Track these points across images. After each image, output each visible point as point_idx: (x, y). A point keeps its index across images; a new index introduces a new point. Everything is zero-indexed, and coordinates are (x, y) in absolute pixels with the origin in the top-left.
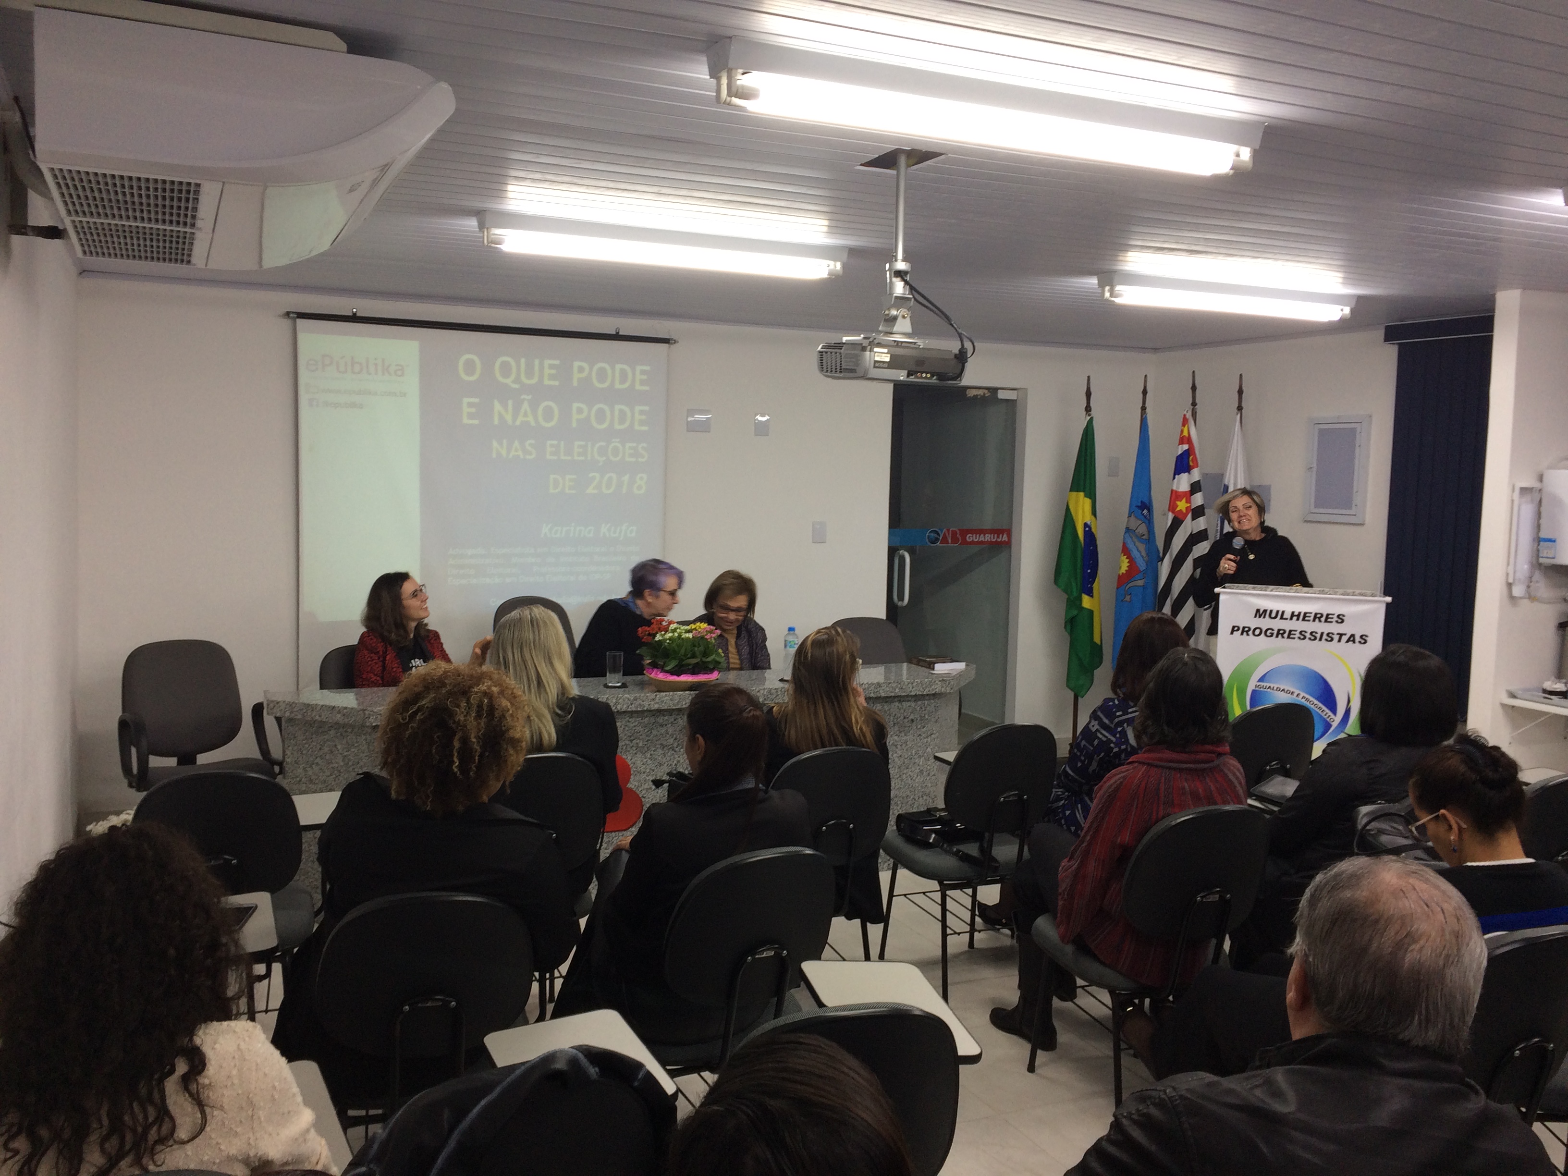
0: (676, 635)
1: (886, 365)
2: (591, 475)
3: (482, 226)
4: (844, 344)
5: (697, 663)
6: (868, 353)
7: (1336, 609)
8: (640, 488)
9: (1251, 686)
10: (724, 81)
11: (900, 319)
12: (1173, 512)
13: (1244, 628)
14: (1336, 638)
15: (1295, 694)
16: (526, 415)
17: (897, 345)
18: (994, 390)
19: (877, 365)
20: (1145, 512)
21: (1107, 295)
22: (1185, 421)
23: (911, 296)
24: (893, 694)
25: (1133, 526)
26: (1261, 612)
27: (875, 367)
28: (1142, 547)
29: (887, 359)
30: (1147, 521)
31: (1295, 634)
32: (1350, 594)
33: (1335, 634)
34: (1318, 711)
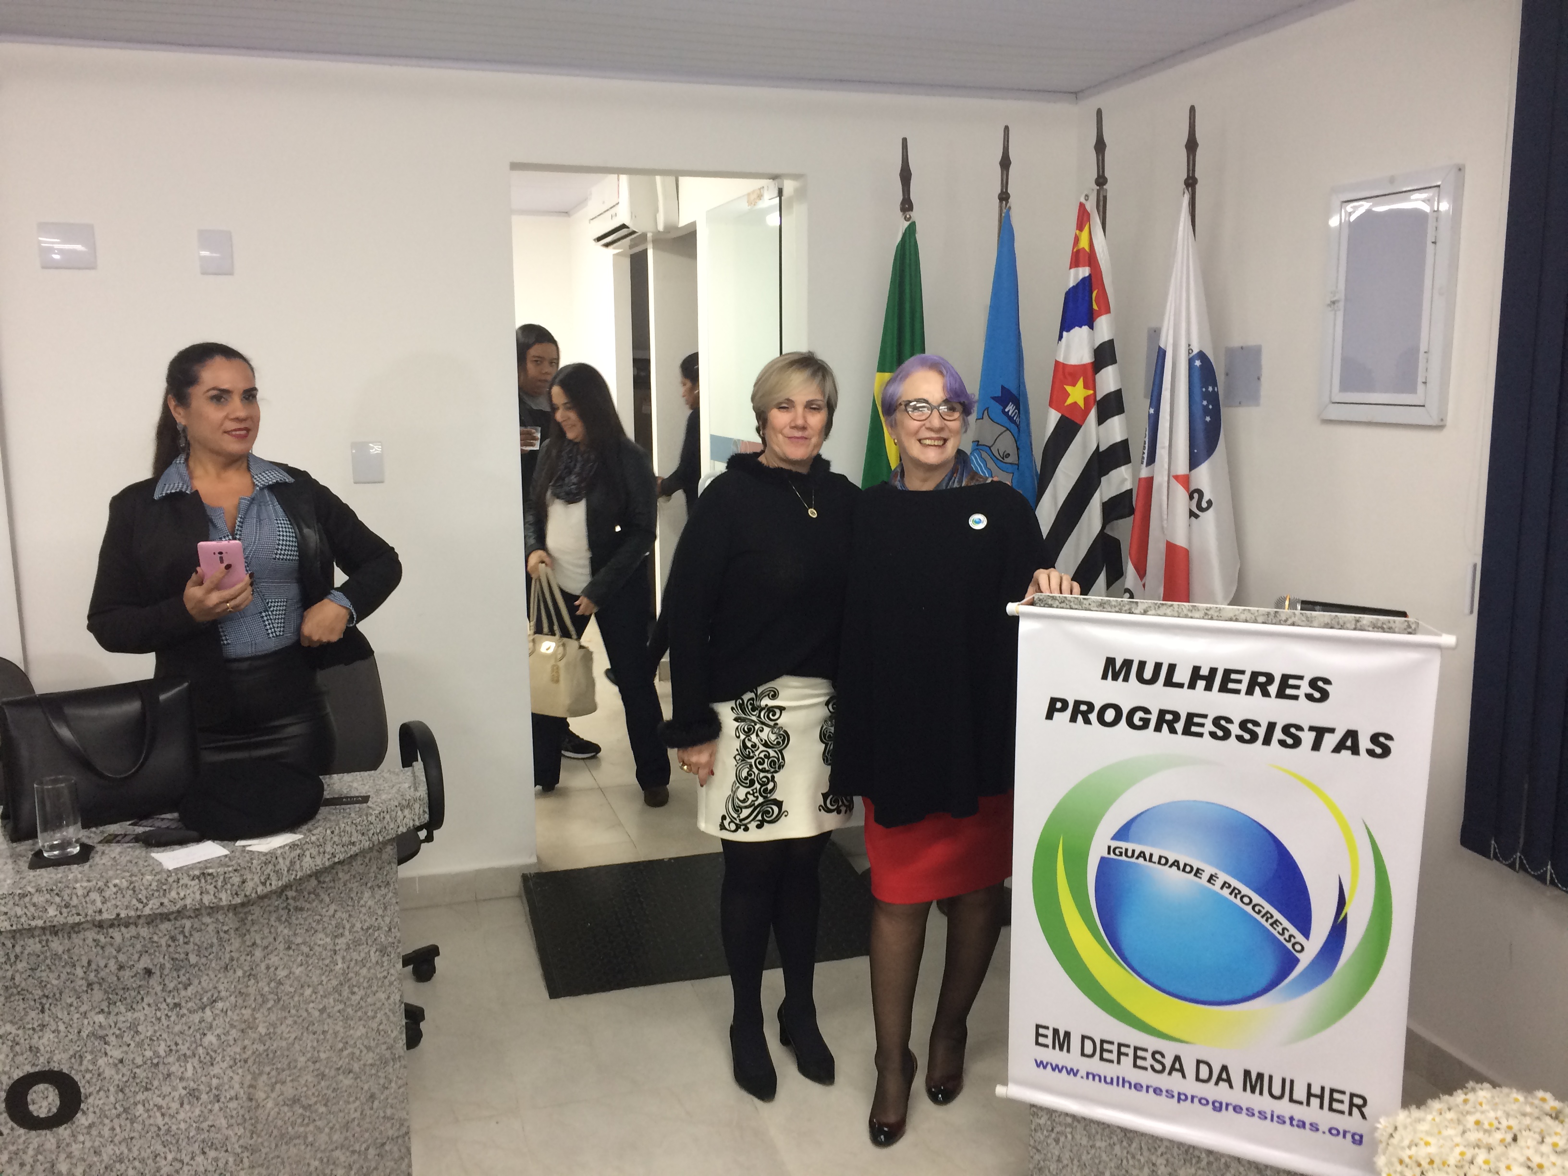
7: (1305, 665)
9: (1097, 851)
12: (1059, 408)
13: (1078, 703)
15: (1205, 876)
20: (1010, 408)
26: (1118, 665)
30: (1014, 424)
31: (1202, 725)
32: (1348, 625)
33: (1306, 728)
34: (1263, 921)
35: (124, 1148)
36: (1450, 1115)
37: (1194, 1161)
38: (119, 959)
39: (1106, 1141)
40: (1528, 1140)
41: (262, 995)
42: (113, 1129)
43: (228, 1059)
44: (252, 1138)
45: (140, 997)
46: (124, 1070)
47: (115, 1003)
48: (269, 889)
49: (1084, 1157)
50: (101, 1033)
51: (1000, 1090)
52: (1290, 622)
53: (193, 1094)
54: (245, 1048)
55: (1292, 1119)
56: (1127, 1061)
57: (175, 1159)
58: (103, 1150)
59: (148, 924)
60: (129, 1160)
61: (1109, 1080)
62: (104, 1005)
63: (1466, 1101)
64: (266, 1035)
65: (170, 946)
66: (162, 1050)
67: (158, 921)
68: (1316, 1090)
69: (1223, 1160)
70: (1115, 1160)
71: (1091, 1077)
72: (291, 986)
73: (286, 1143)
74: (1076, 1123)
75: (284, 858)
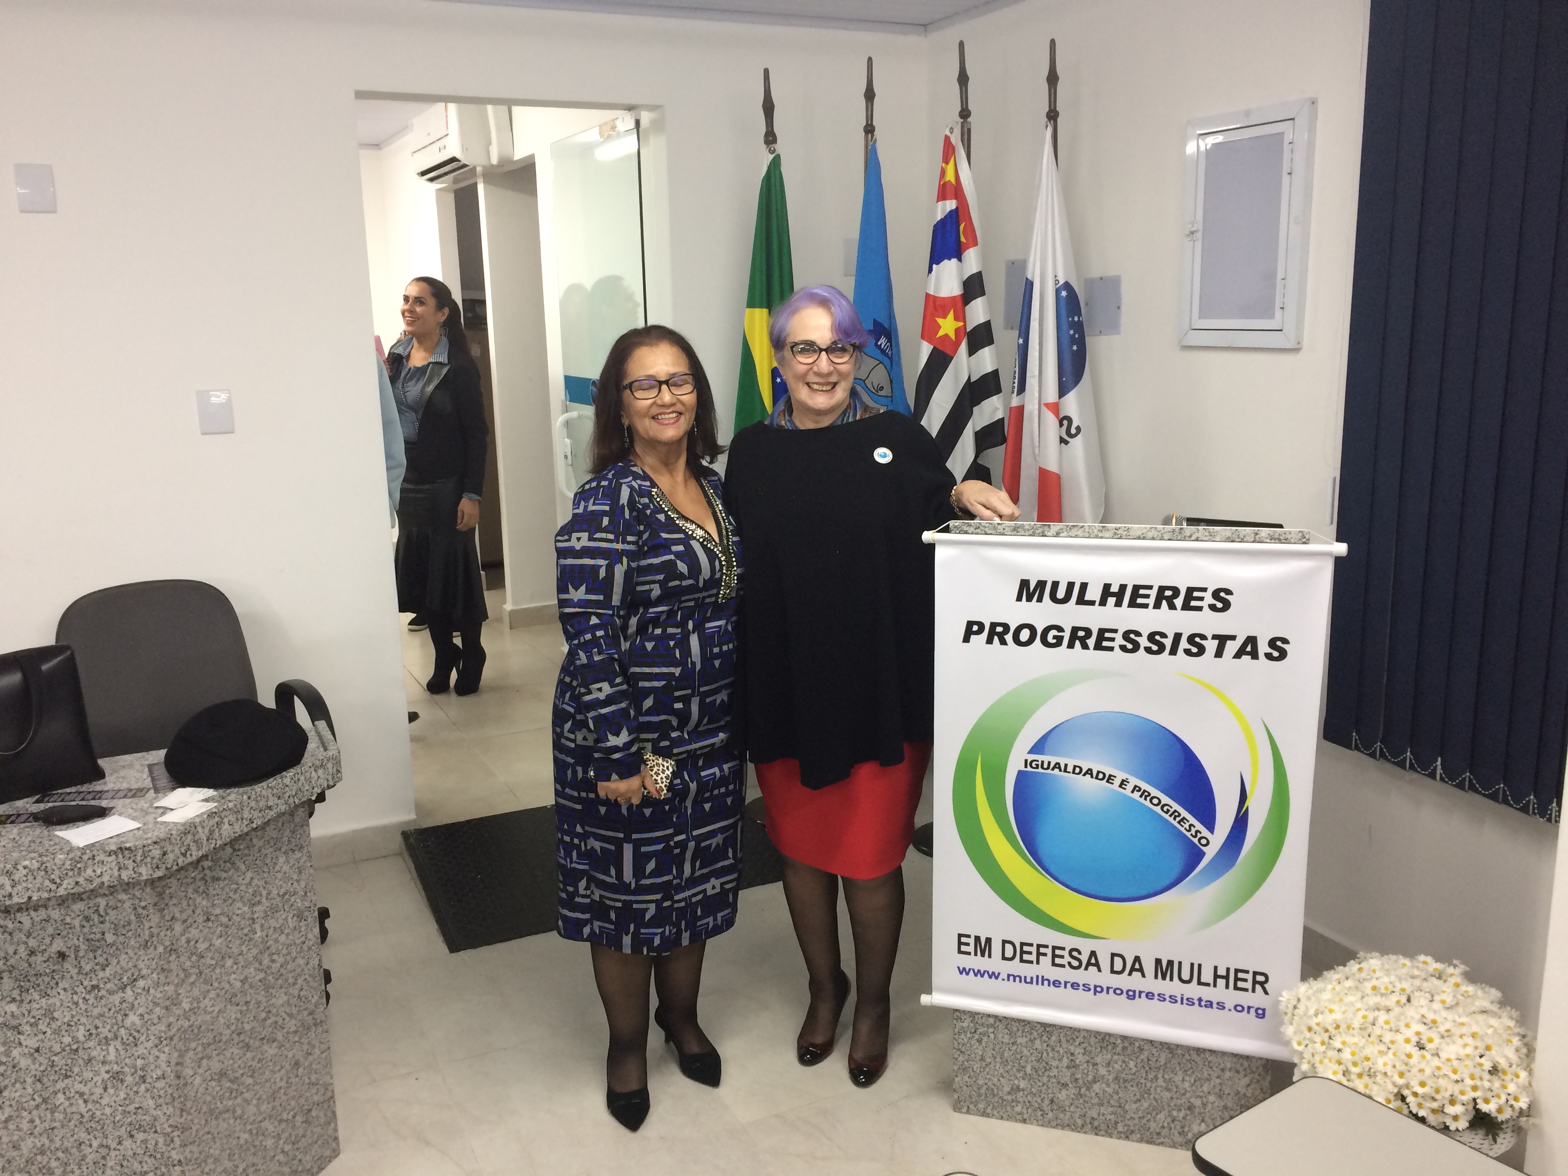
7: (1209, 577)
9: (1015, 764)
12: (931, 340)
13: (993, 625)
14: (1211, 646)
15: (1117, 782)
20: (883, 341)
22: (948, 151)
26: (1032, 586)
30: (887, 361)
31: (1113, 640)
32: (1247, 538)
33: (1209, 637)
34: (1171, 819)
35: (45, 1140)
36: (1349, 984)
37: (1110, 1047)
38: (30, 945)
39: (1026, 1037)
40: (1420, 1000)
41: (184, 970)
42: (32, 1121)
43: (152, 1038)
44: (182, 1116)
45: (55, 982)
46: (41, 1059)
47: (28, 990)
48: (189, 860)
49: (1006, 1055)
50: (14, 1022)
51: (925, 999)
52: (1193, 538)
53: (118, 1077)
54: (169, 1025)
55: (1200, 1000)
56: (1046, 961)
57: (101, 1146)
58: (22, 1144)
59: (59, 905)
60: (51, 1152)
61: (1028, 980)
62: (16, 994)
63: (1360, 970)
64: (190, 1010)
65: (84, 927)
66: (81, 1034)
67: (70, 901)
68: (1222, 972)
69: (1137, 1044)
70: (1036, 1054)
71: (1011, 978)
72: (212, 958)
73: (216, 1118)
74: (998, 1023)
75: (203, 827)
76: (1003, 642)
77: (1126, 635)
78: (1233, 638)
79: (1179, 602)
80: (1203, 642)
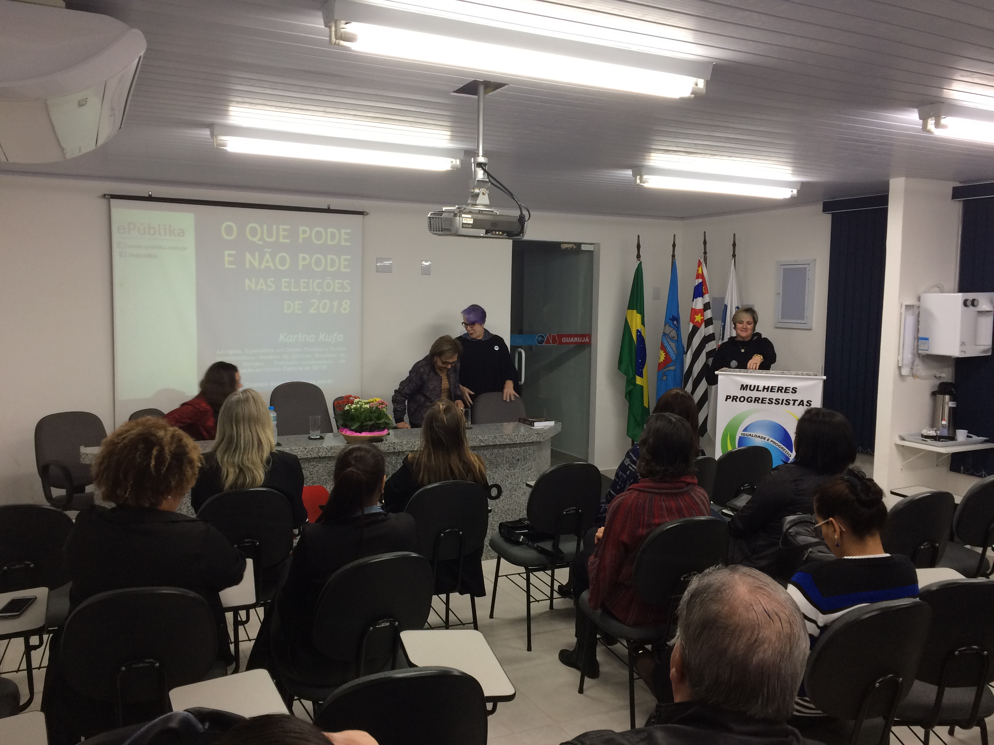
0: (358, 406)
1: (471, 226)
2: (312, 301)
3: (212, 135)
4: (443, 212)
5: (373, 424)
6: (458, 218)
7: (791, 384)
8: (345, 309)
9: (739, 435)
10: (333, 29)
11: (481, 195)
12: (693, 323)
13: (734, 397)
14: (792, 402)
15: (766, 439)
16: (267, 262)
17: (479, 212)
18: (579, 245)
19: (464, 226)
20: (675, 322)
21: (638, 181)
22: (700, 264)
23: (488, 180)
24: (504, 443)
25: (667, 332)
26: (744, 386)
27: (463, 227)
28: (673, 345)
29: (471, 222)
30: (676, 329)
31: (766, 401)
32: (800, 374)
34: (781, 449)
38: (513, 455)
45: (516, 466)
47: (511, 467)
50: (507, 475)
65: (523, 453)
76: (736, 401)
77: (769, 400)
78: (797, 400)
79: (783, 391)
80: (790, 401)
